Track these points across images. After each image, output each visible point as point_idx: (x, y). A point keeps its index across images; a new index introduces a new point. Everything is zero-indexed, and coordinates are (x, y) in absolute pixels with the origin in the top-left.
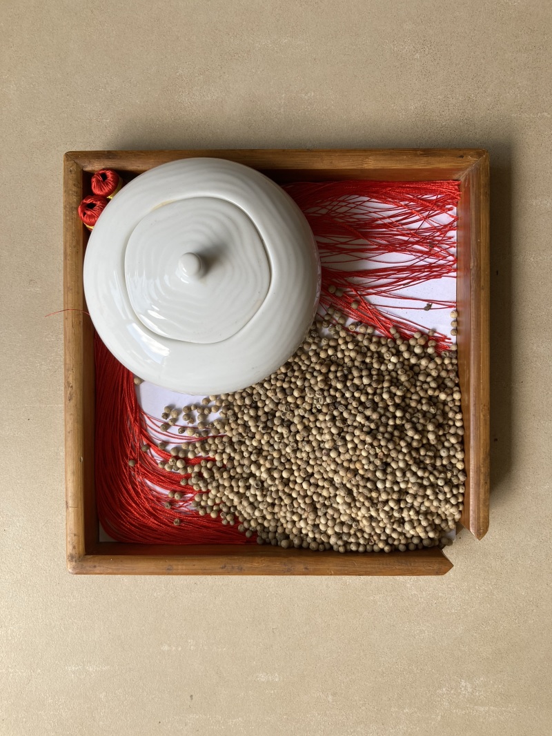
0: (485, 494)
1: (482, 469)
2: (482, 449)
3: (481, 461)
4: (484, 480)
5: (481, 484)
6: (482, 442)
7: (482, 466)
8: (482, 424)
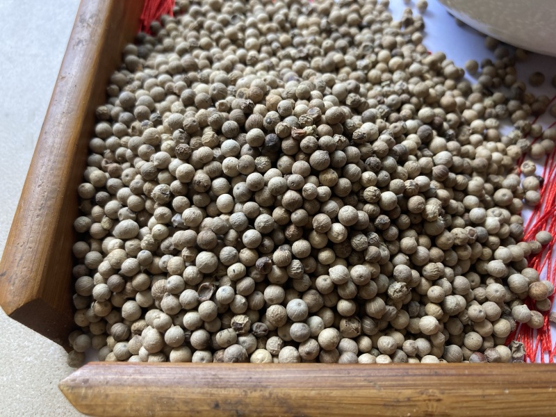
0: (186, 402)
1: (257, 394)
2: (313, 393)
3: (280, 392)
4: (226, 401)
5: (214, 391)
6: (335, 393)
7: (267, 394)
8: (384, 393)
